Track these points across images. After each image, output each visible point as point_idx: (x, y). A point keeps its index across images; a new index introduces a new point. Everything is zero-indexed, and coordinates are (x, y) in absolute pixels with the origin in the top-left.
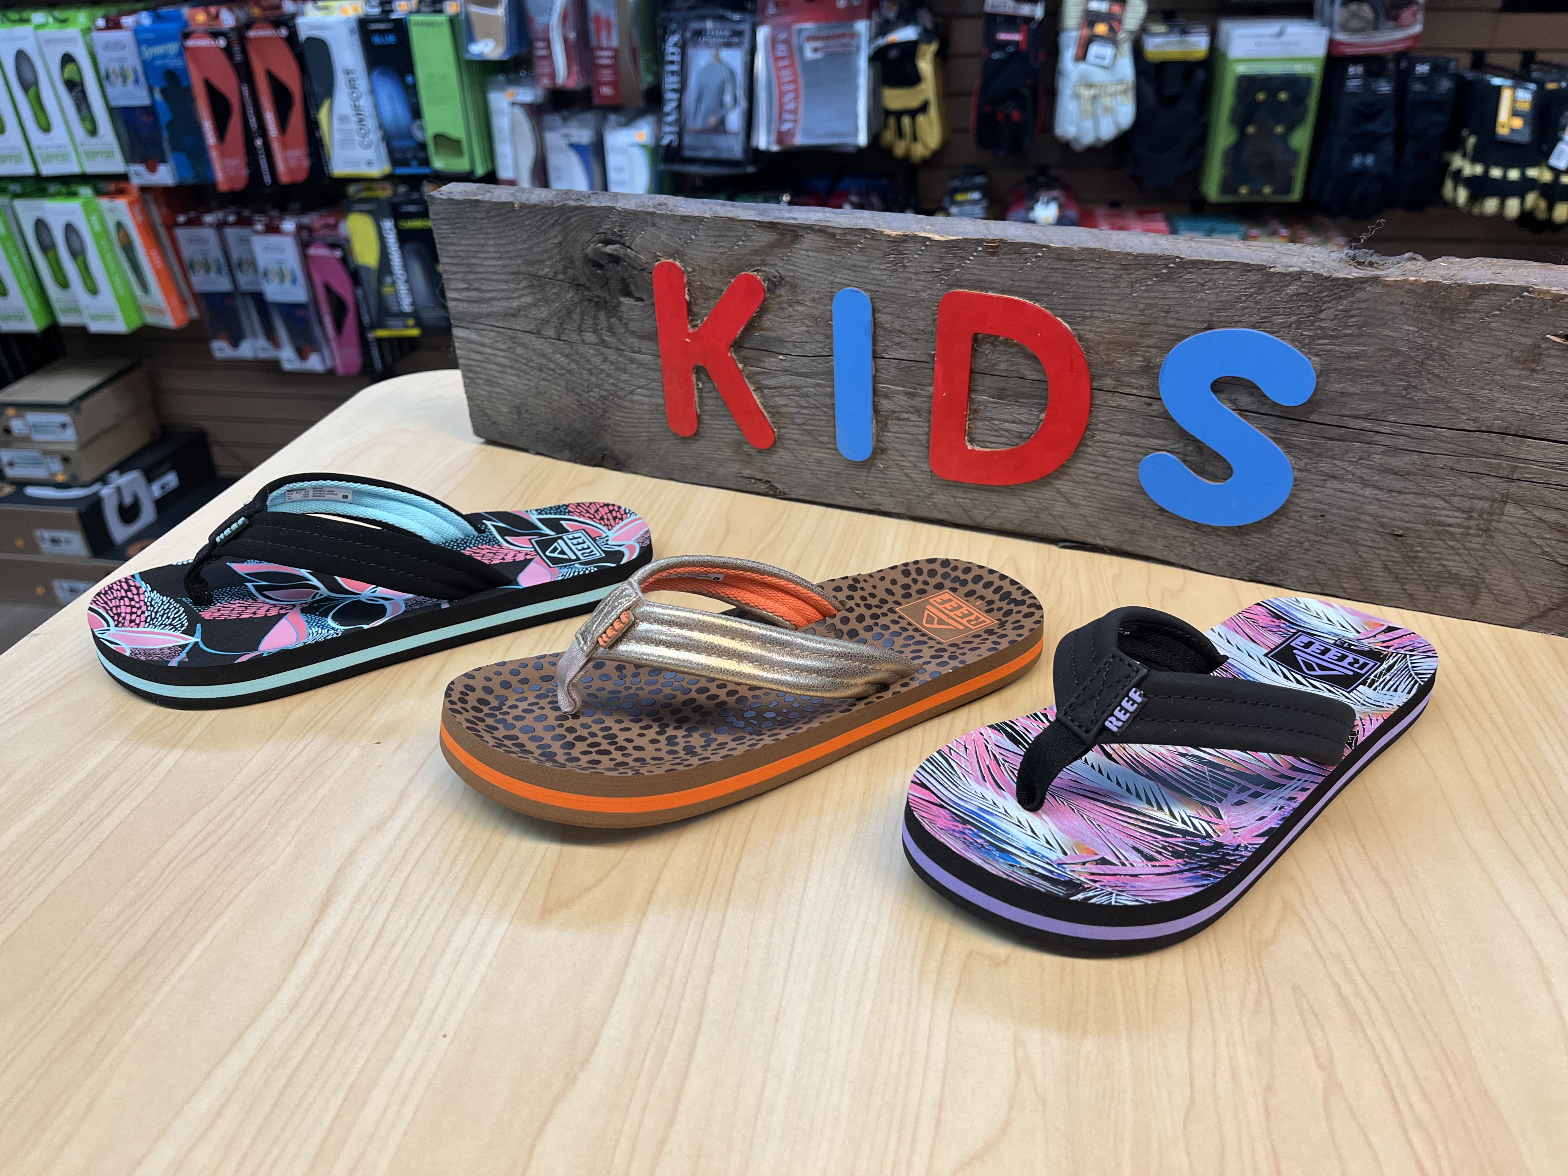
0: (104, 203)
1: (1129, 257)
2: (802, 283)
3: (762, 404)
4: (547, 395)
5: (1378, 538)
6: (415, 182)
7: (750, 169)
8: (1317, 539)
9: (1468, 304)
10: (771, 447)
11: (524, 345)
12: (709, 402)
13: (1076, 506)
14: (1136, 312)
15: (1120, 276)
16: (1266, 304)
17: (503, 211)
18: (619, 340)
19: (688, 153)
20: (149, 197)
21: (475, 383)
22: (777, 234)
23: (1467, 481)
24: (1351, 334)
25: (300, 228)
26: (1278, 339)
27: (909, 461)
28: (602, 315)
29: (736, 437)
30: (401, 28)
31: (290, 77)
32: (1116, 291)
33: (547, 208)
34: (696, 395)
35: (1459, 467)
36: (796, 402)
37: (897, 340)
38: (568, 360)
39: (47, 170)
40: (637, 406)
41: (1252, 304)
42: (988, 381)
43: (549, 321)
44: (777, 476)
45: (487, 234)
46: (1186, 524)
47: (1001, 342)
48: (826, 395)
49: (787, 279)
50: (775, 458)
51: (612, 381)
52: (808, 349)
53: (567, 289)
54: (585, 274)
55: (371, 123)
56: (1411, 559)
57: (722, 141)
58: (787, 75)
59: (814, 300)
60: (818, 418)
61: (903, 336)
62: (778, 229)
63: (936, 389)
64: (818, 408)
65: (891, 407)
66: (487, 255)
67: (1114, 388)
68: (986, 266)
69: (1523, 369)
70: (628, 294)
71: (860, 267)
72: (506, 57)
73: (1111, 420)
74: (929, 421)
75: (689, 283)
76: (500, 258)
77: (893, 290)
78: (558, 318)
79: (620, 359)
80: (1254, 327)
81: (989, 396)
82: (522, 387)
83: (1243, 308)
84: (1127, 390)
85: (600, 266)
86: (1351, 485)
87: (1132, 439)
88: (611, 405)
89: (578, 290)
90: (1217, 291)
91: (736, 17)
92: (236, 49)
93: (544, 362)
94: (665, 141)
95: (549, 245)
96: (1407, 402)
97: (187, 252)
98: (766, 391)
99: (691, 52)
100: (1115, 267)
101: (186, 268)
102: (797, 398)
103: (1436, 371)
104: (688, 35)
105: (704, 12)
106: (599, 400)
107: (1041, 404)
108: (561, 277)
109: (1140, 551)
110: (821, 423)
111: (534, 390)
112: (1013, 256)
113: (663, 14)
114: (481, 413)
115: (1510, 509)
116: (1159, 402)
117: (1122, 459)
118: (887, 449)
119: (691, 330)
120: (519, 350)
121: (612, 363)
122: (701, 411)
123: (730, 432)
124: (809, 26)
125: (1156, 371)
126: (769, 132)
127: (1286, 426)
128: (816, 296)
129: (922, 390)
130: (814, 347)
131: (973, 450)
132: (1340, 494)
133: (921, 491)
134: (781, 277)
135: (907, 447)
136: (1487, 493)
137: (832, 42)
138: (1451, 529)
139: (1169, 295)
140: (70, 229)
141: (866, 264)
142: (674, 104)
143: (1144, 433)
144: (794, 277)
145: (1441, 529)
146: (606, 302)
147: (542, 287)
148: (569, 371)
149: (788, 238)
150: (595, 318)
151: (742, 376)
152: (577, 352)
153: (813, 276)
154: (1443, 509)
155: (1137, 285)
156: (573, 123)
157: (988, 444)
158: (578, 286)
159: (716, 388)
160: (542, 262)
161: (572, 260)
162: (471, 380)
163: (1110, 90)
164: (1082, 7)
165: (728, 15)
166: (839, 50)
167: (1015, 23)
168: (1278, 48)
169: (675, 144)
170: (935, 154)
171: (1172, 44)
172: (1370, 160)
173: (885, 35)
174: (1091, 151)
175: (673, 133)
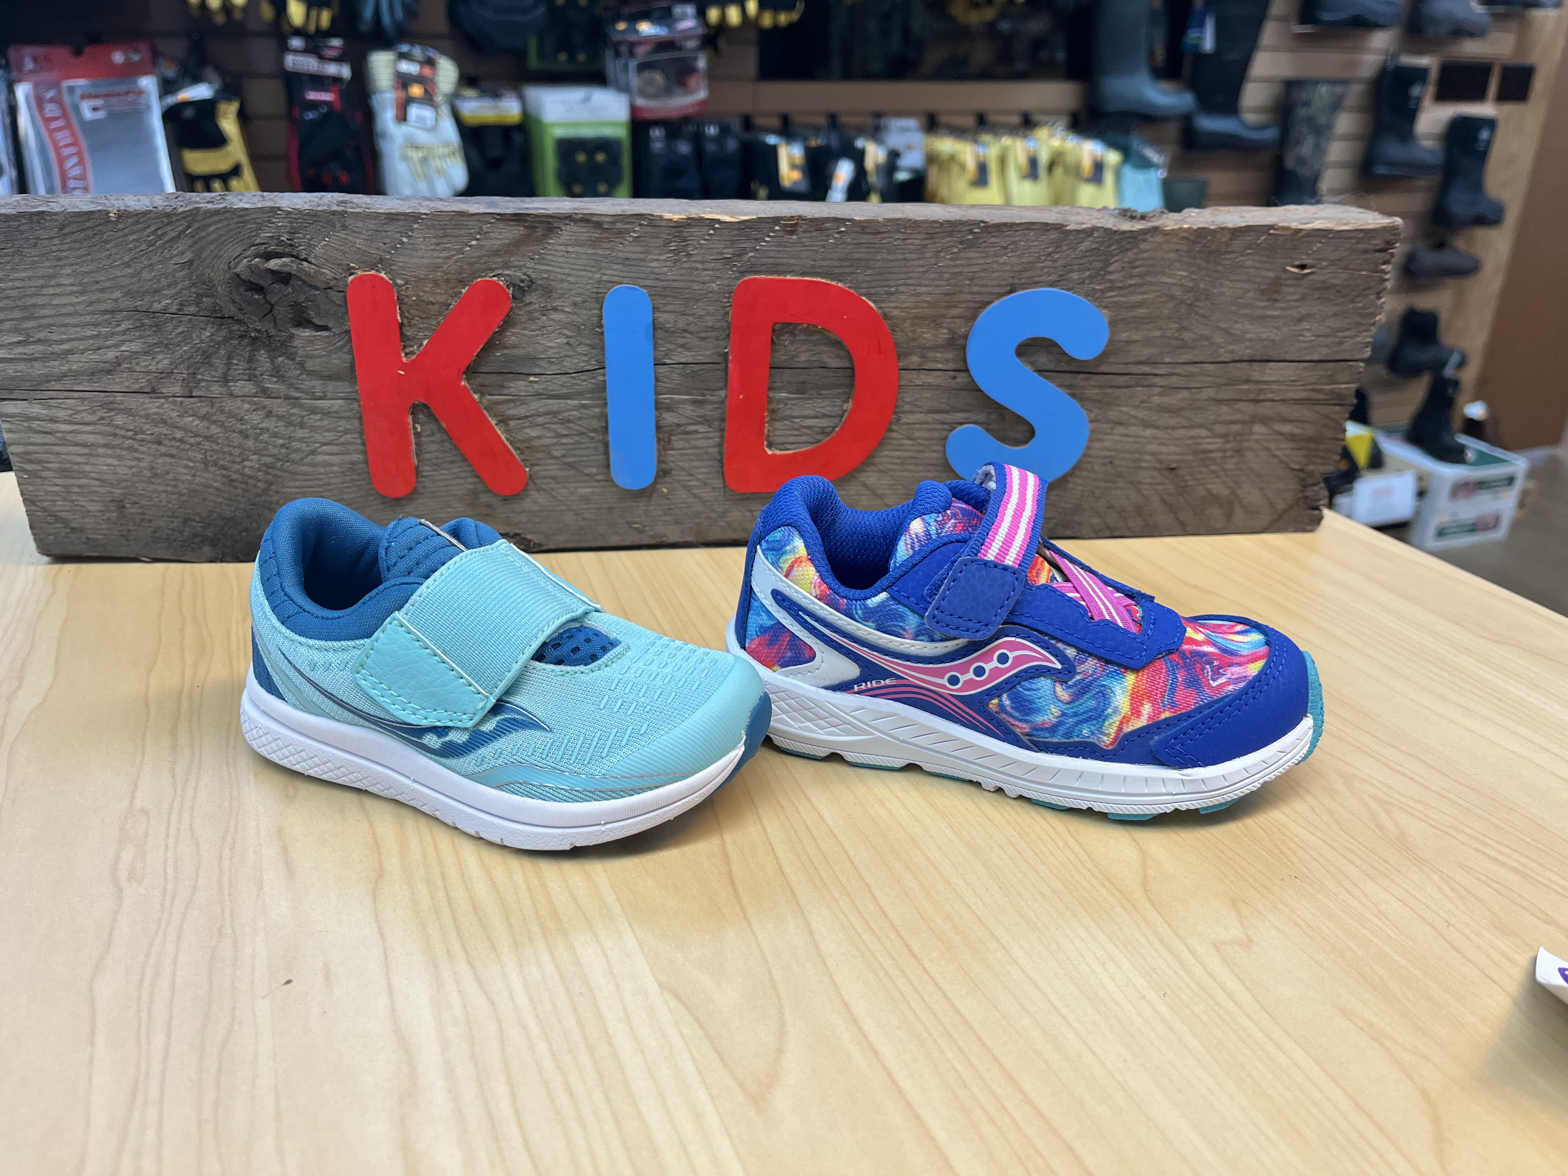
1: (937, 225)
2: (560, 286)
3: (508, 440)
4: (170, 476)
5: (1155, 474)
8: (1106, 485)
9: (1228, 246)
10: (522, 491)
11: (128, 412)
12: (432, 447)
14: (941, 283)
15: (925, 246)
16: (1061, 262)
17: (88, 224)
18: (291, 385)
21: (41, 477)
22: (526, 227)
23: (1224, 409)
24: (1134, 285)
26: (1074, 295)
27: (698, 480)
28: (262, 356)
29: (470, 487)
32: (921, 262)
33: (168, 215)
34: (413, 441)
35: (1220, 396)
36: (553, 430)
37: (681, 341)
38: (205, 423)
40: (322, 470)
41: (1049, 263)
42: (787, 375)
43: (172, 373)
44: (529, 526)
45: (59, 260)
47: (800, 331)
48: (594, 417)
49: (539, 282)
50: (527, 504)
51: (281, 441)
52: (569, 364)
53: (202, 325)
54: (234, 302)
56: (1183, 489)
58: (64, 138)
59: (575, 304)
60: (583, 446)
61: (688, 335)
62: (526, 221)
63: (730, 391)
64: (583, 433)
65: (676, 421)
66: (58, 290)
67: (919, 365)
68: (785, 247)
69: (1269, 300)
70: (303, 321)
71: (635, 259)
73: (916, 400)
74: (722, 430)
75: (401, 301)
76: (82, 293)
77: (675, 284)
78: (188, 368)
79: (294, 411)
80: (1052, 285)
81: (789, 393)
82: (126, 471)
83: (1042, 268)
84: (932, 366)
85: (259, 289)
86: (1134, 428)
87: (938, 417)
88: (279, 473)
89: (221, 325)
90: (1018, 253)
93: (164, 430)
95: (171, 267)
96: (1179, 343)
98: (512, 423)
100: (920, 236)
102: (553, 426)
103: (1202, 311)
106: (259, 470)
107: (845, 393)
108: (193, 309)
110: (586, 452)
111: (148, 473)
112: (815, 234)
114: (51, 519)
115: (1258, 428)
116: (964, 374)
117: (927, 439)
118: (671, 470)
119: (404, 360)
120: (120, 420)
121: (280, 418)
122: (419, 461)
123: (461, 481)
124: (82, 82)
125: (961, 342)
127: (1080, 380)
128: (579, 299)
129: (712, 395)
130: (576, 361)
131: (774, 455)
132: (1125, 439)
133: (713, 511)
134: (532, 281)
135: (695, 464)
136: (1238, 417)
137: (113, 101)
138: (1213, 455)
139: (974, 261)
141: (642, 256)
143: (948, 408)
144: (548, 278)
145: (1204, 456)
146: (269, 337)
147: (158, 327)
148: (206, 438)
149: (540, 232)
150: (250, 360)
151: (479, 407)
152: (222, 411)
153: (573, 276)
154: (1207, 437)
155: (942, 254)
157: (788, 446)
158: (222, 320)
159: (441, 429)
160: (157, 291)
161: (210, 285)
162: (33, 474)
163: (438, 152)
164: (391, 68)
166: (125, 109)
167: (324, 82)
168: (587, 113)
171: (487, 109)
173: (174, 93)
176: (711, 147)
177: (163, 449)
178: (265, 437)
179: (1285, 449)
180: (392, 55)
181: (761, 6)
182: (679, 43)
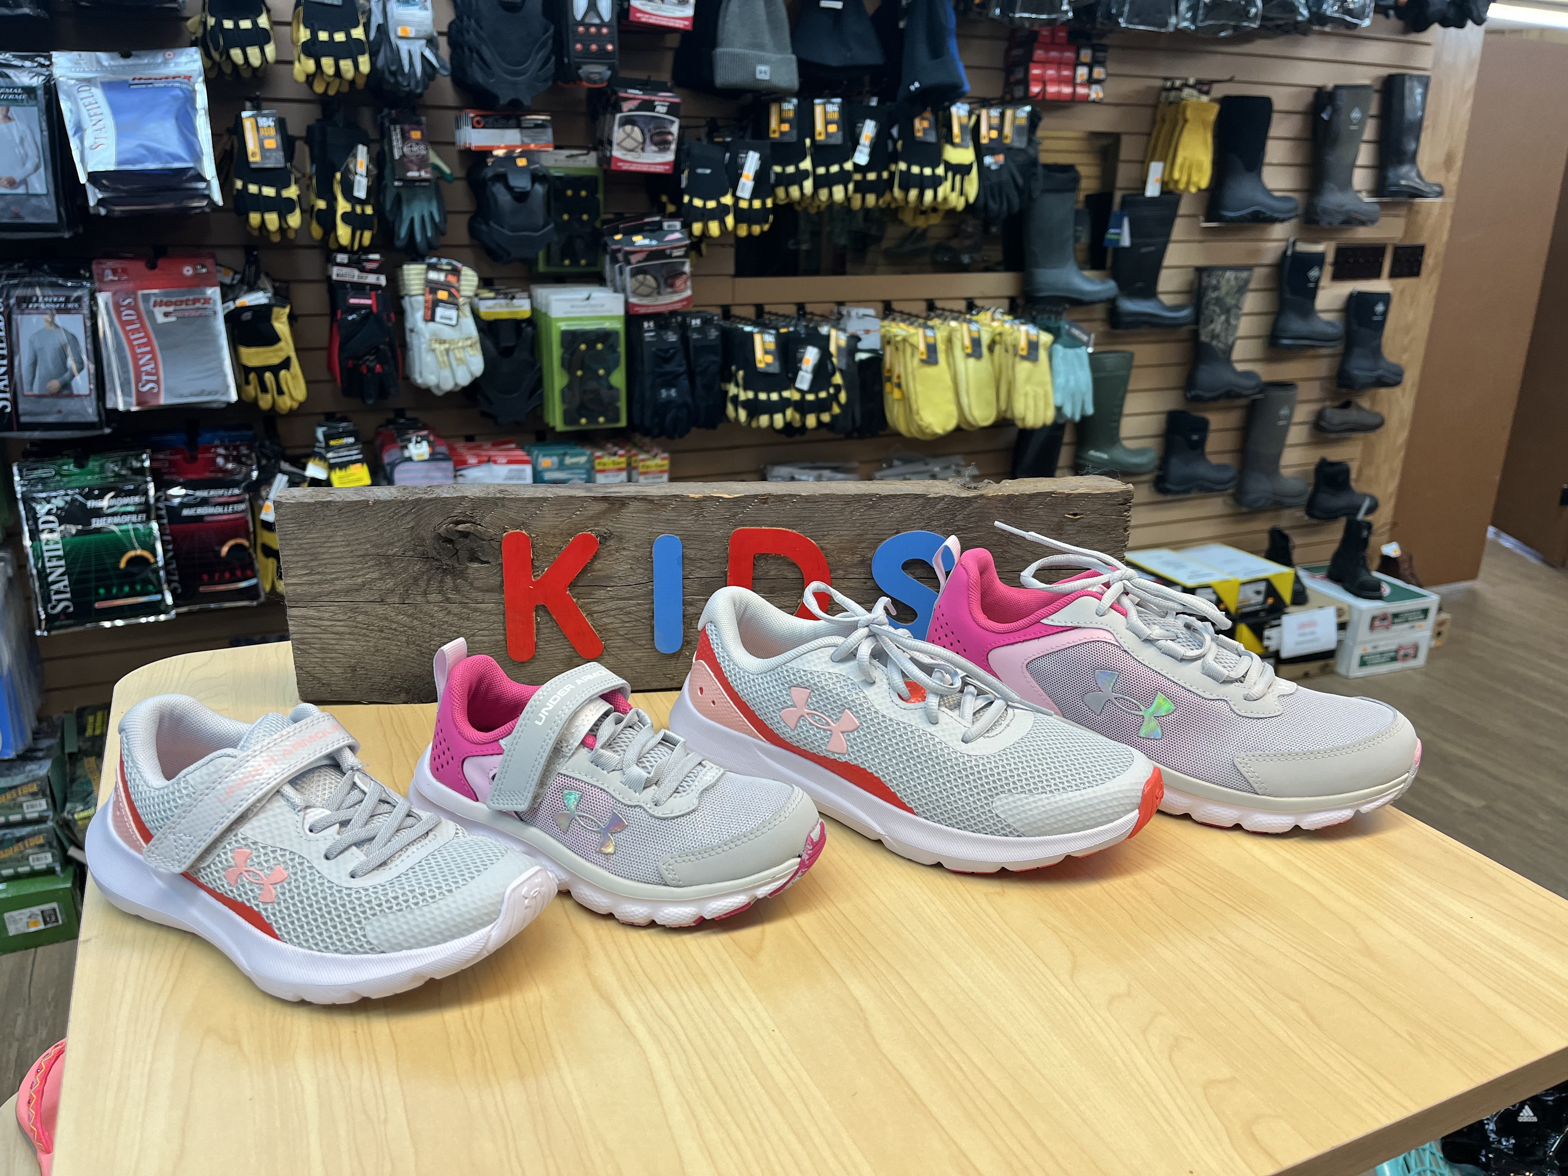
1: (849, 497)
2: (628, 536)
3: (593, 626)
4: (386, 651)
7: (107, 431)
9: (1027, 504)
11: (366, 613)
12: (546, 631)
14: (855, 529)
15: (844, 509)
16: (927, 515)
17: (357, 507)
18: (464, 596)
19: (23, 419)
22: (608, 503)
26: (937, 535)
28: (449, 580)
29: (567, 654)
32: (842, 518)
33: (403, 502)
34: (535, 627)
36: (621, 619)
37: (699, 565)
38: (411, 619)
42: (763, 584)
43: (394, 590)
45: (337, 527)
47: (772, 558)
48: (646, 610)
49: (615, 534)
52: (631, 580)
53: (415, 562)
54: (435, 549)
57: (65, 404)
58: (139, 339)
59: (636, 546)
60: (638, 628)
61: (703, 562)
62: (609, 500)
64: (638, 620)
65: (694, 612)
66: (334, 544)
67: (844, 577)
68: (760, 510)
70: (474, 558)
71: (672, 520)
75: (533, 546)
76: (348, 546)
77: (696, 533)
78: (404, 587)
80: (922, 529)
82: (360, 648)
83: (915, 519)
84: (852, 576)
85: (451, 541)
89: (426, 562)
90: (900, 511)
91: (69, 284)
93: (386, 624)
95: (401, 529)
98: (595, 616)
99: (18, 319)
100: (842, 503)
102: (621, 616)
104: (12, 301)
105: (27, 279)
107: (799, 593)
110: (640, 632)
111: (372, 650)
112: (778, 503)
114: (310, 678)
116: (871, 581)
118: (691, 641)
120: (360, 618)
121: (455, 615)
122: (538, 639)
123: (562, 651)
124: (154, 291)
125: (869, 563)
126: (126, 395)
128: (639, 543)
130: (636, 578)
134: (611, 533)
137: (184, 307)
139: (873, 516)
141: (676, 518)
144: (621, 532)
146: (454, 568)
147: (389, 564)
148: (412, 628)
149: (617, 506)
150: (441, 582)
151: (577, 607)
152: (421, 612)
153: (636, 530)
155: (855, 513)
158: (427, 559)
159: (552, 619)
160: (391, 544)
161: (423, 539)
162: (304, 651)
163: (460, 344)
164: (423, 277)
165: (60, 282)
166: (194, 313)
167: (364, 289)
168: (588, 309)
169: (8, 410)
170: (301, 404)
171: (501, 306)
172: (673, 392)
173: (234, 300)
174: (449, 394)
175: (6, 399)
176: (695, 336)
177: (383, 635)
178: (445, 626)
180: (424, 267)
181: (737, 221)
182: (668, 252)
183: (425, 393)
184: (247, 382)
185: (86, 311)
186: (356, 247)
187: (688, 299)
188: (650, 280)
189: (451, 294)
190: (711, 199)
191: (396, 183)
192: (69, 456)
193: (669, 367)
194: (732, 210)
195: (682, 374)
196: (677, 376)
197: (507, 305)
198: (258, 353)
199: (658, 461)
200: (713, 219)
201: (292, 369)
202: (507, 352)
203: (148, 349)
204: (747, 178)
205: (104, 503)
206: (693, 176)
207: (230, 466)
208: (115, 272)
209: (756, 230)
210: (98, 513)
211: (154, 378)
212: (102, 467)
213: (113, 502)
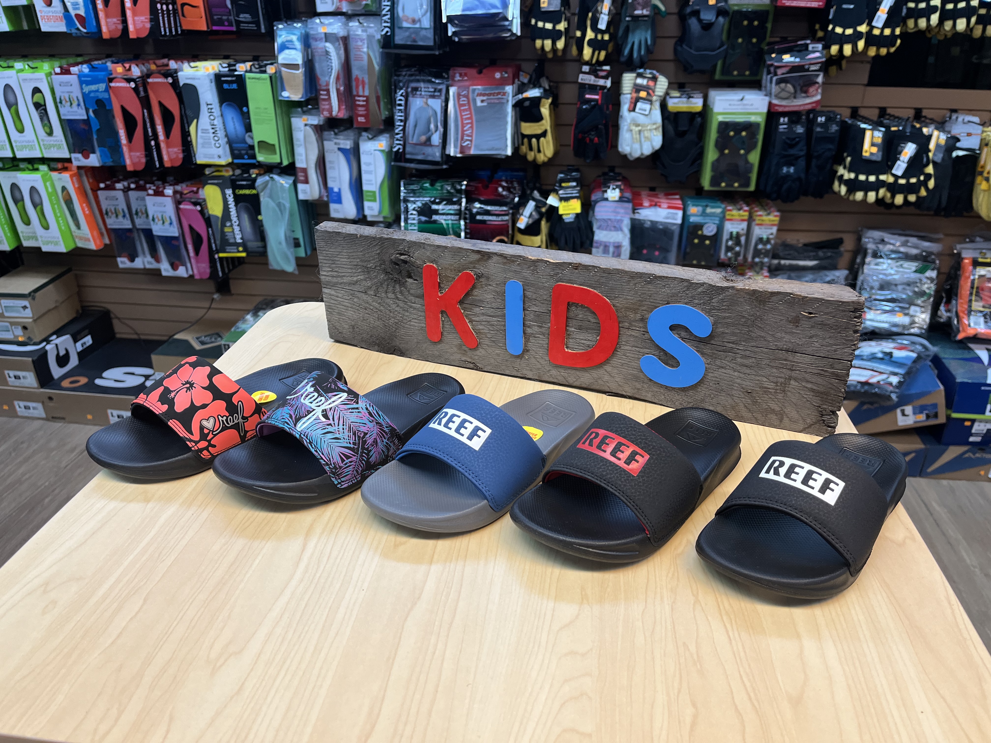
0: (55, 175)
1: (634, 273)
2: (491, 277)
3: (472, 328)
4: (368, 321)
5: (741, 393)
6: (246, 168)
7: (445, 167)
8: (716, 393)
9: (769, 299)
10: (476, 347)
11: (358, 298)
12: (447, 326)
13: (613, 377)
14: (637, 296)
15: (630, 281)
16: (690, 295)
17: (352, 238)
18: (405, 297)
19: (408, 156)
20: (83, 172)
23: (775, 370)
24: (725, 309)
25: (175, 192)
26: (696, 310)
27: (540, 356)
28: (397, 286)
29: (459, 343)
30: (241, 80)
31: (173, 106)
32: (629, 287)
34: (441, 323)
35: (771, 364)
36: (488, 328)
37: (534, 303)
38: (379, 305)
39: (19, 155)
40: (412, 327)
41: (685, 295)
42: (574, 322)
43: (371, 287)
44: (479, 361)
45: (343, 247)
46: (662, 386)
47: (580, 306)
48: (502, 326)
49: (485, 275)
50: (478, 353)
51: (400, 315)
52: (494, 305)
53: (381, 274)
54: (390, 267)
55: (221, 133)
56: (755, 402)
57: (428, 150)
58: (466, 115)
59: (497, 284)
60: (498, 335)
61: (536, 301)
62: (481, 254)
63: (551, 324)
64: (498, 331)
65: (531, 332)
66: (342, 257)
67: (628, 327)
68: (573, 273)
69: (794, 325)
70: (410, 277)
71: (518, 271)
72: (302, 100)
73: (628, 341)
74: (548, 339)
75: (440, 274)
76: (349, 258)
77: (532, 282)
78: (376, 287)
79: (405, 306)
80: (686, 304)
81: (575, 329)
82: (356, 317)
83: (681, 296)
84: (634, 328)
86: (729, 371)
87: (637, 349)
88: (399, 326)
90: (670, 289)
91: (437, 81)
92: (141, 89)
93: (368, 305)
94: (395, 150)
95: (374, 254)
96: (749, 337)
97: (104, 205)
98: (474, 323)
99: (410, 99)
101: (103, 214)
102: (488, 326)
103: (759, 325)
104: (409, 90)
105: (418, 78)
106: (393, 324)
107: (598, 333)
108: (379, 268)
109: (642, 398)
110: (499, 338)
111: (362, 319)
112: (585, 270)
113: (395, 78)
115: (792, 382)
116: (648, 334)
117: (633, 358)
118: (529, 350)
119: (440, 295)
121: (401, 307)
122: (443, 330)
123: (456, 340)
124: (479, 87)
125: (646, 320)
126: (455, 147)
127: (701, 346)
129: (545, 325)
130: (496, 304)
131: (568, 352)
132: (725, 375)
133: (545, 369)
134: (482, 274)
135: (539, 349)
136: (783, 375)
137: (492, 97)
138: (770, 390)
139: (651, 290)
140: (33, 190)
141: (520, 270)
142: (401, 128)
143: (642, 346)
144: (488, 274)
145: (766, 390)
146: (399, 280)
147: (369, 272)
148: (379, 310)
149: (486, 258)
150: (394, 287)
151: (463, 315)
152: (384, 302)
153: (496, 274)
154: (766, 382)
155: (637, 285)
156: (341, 137)
157: (575, 349)
158: (387, 273)
159: (450, 320)
160: (369, 261)
161: (384, 261)
163: (649, 128)
164: (633, 82)
165: (433, 80)
166: (496, 101)
167: (596, 89)
168: (741, 107)
169: (401, 151)
170: (550, 160)
171: (683, 103)
172: (792, 170)
173: (522, 93)
174: (638, 159)
175: (400, 144)
176: (819, 129)
177: (367, 311)
178: (396, 313)
179: (809, 395)
180: (634, 75)
181: (867, 45)
182: (807, 67)
183: (625, 157)
184: (523, 144)
185: (443, 97)
186: (594, 61)
187: (817, 102)
188: (790, 87)
189: (648, 94)
190: (849, 27)
191: (627, 19)
192: (428, 178)
193: (792, 152)
194: (865, 36)
195: (800, 157)
196: (797, 158)
197: (687, 103)
198: (530, 126)
199: (771, 217)
200: (847, 42)
201: (547, 137)
202: (682, 134)
203: (469, 121)
204: (883, 11)
205: (440, 207)
206: (839, 10)
207: (504, 193)
208: (461, 75)
209: (883, 51)
210: (436, 212)
211: (470, 138)
212: (442, 186)
213: (444, 207)
